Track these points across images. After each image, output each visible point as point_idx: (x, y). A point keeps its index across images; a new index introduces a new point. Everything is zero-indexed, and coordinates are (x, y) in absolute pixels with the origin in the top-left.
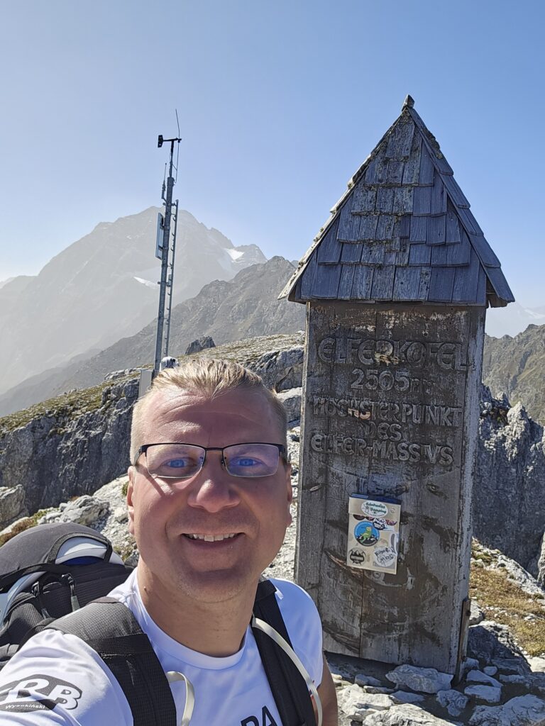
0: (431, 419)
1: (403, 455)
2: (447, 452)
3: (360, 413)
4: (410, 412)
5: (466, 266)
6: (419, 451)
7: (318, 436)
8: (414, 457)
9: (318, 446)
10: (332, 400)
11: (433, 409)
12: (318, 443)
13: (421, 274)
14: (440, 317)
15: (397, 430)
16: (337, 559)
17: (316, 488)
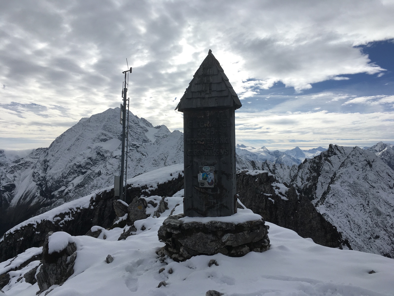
0: (222, 142)
1: (214, 153)
2: (226, 151)
3: (201, 142)
4: (215, 140)
5: (227, 96)
6: (219, 151)
7: (189, 150)
8: (217, 153)
9: (189, 154)
10: (193, 139)
11: (222, 138)
12: (189, 153)
13: (215, 99)
14: (222, 111)
15: (212, 146)
16: (197, 188)
17: (190, 167)
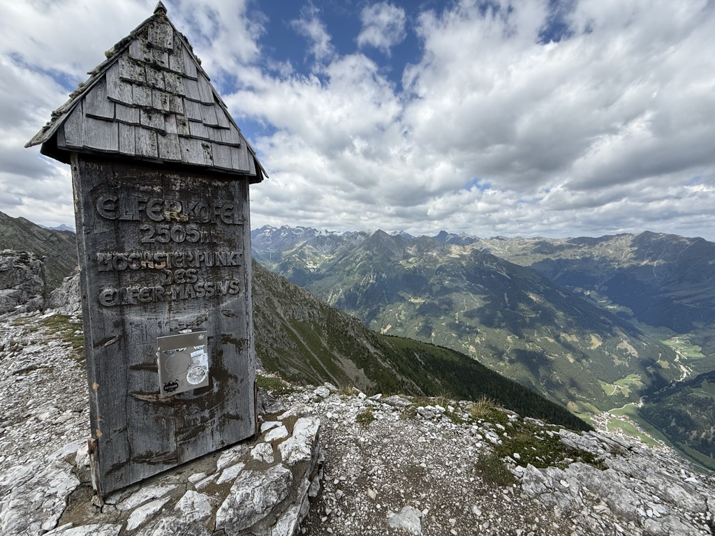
0: (220, 262)
1: (200, 292)
2: (234, 284)
3: (154, 264)
4: (202, 258)
5: (237, 147)
6: (213, 287)
7: (108, 291)
8: (209, 292)
11: (221, 254)
12: (109, 299)
13: (203, 146)
14: (220, 184)
15: (191, 273)
16: (145, 396)
17: (112, 341)
